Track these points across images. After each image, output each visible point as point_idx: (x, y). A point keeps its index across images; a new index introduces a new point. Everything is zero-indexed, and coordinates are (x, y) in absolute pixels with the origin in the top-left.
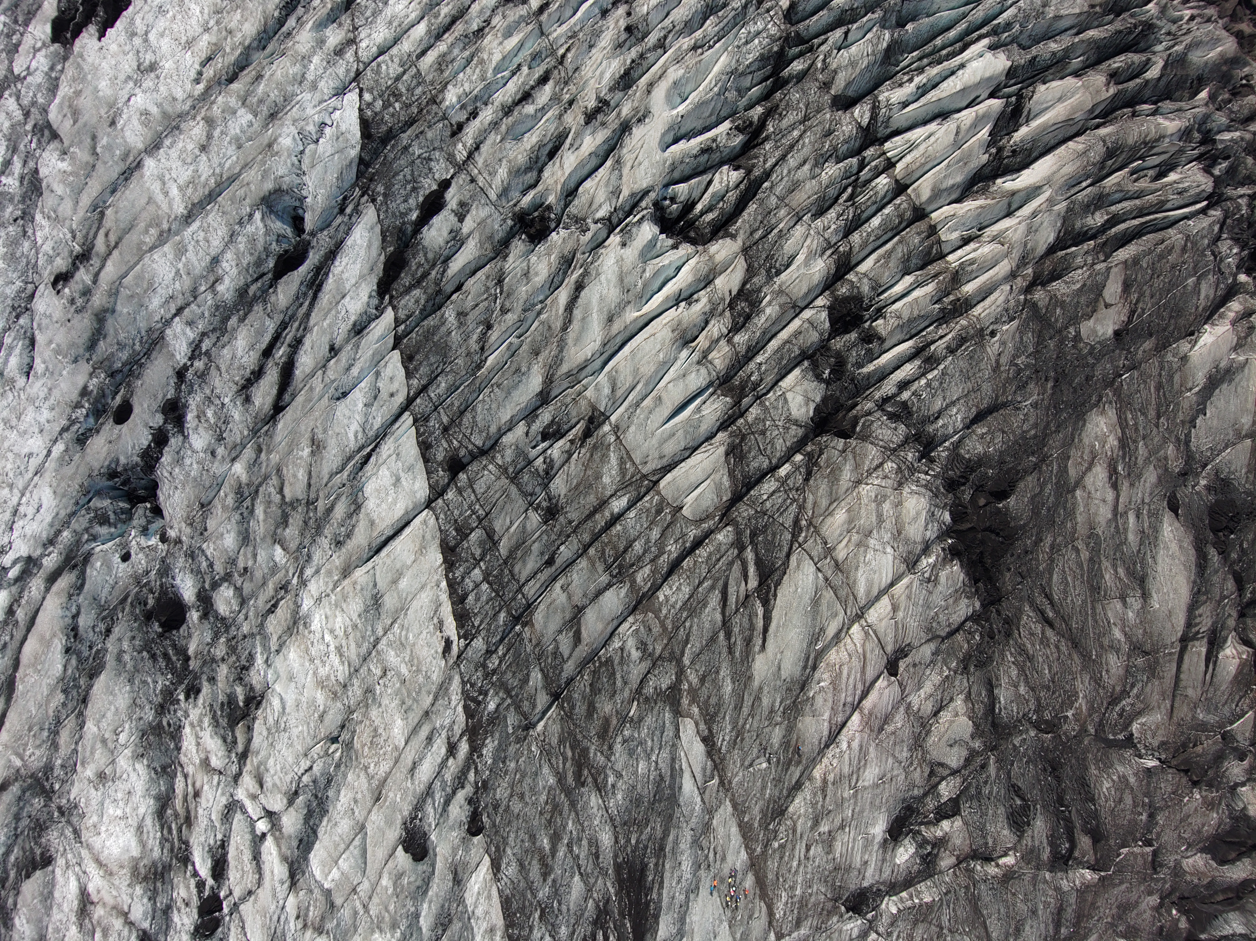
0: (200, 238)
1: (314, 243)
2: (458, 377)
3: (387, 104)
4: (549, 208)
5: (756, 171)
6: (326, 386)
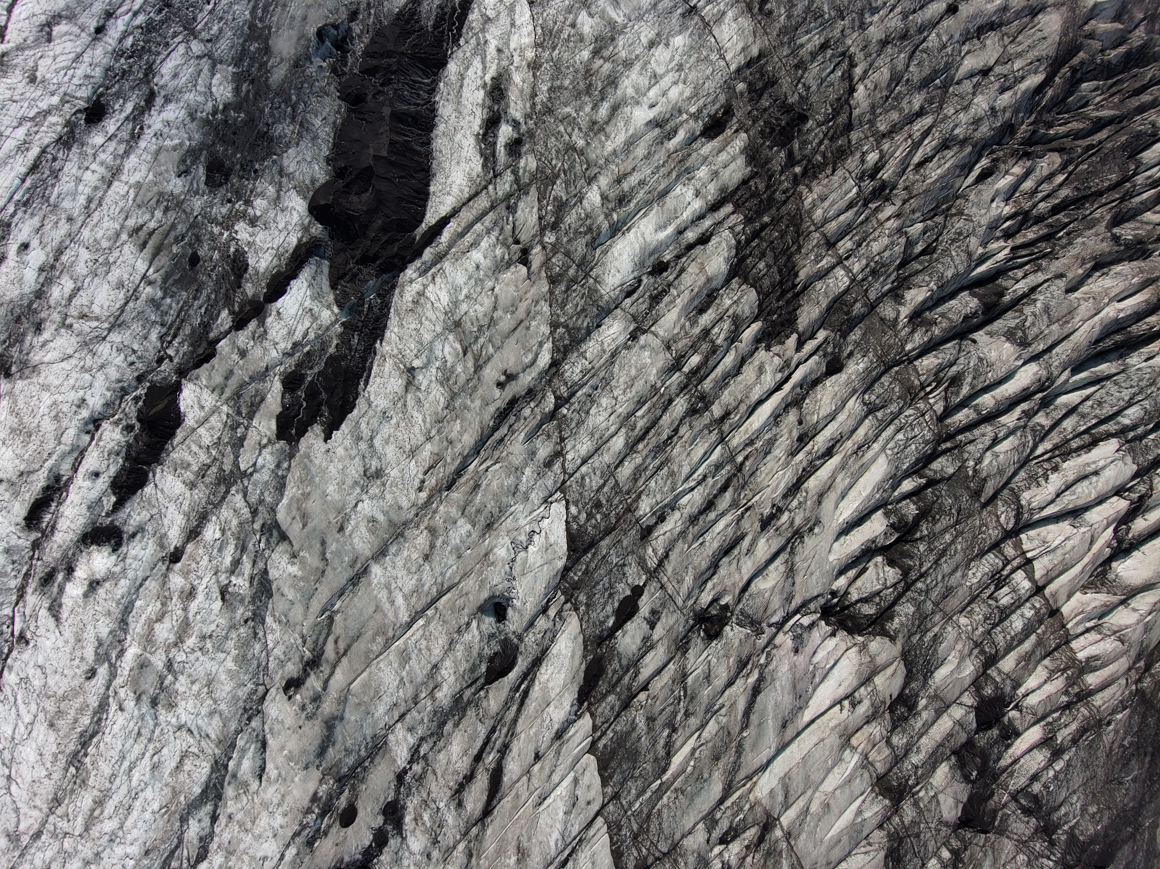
0: (423, 647)
1: (522, 648)
2: (647, 783)
3: (590, 516)
4: (726, 607)
5: (913, 575)
6: (531, 794)
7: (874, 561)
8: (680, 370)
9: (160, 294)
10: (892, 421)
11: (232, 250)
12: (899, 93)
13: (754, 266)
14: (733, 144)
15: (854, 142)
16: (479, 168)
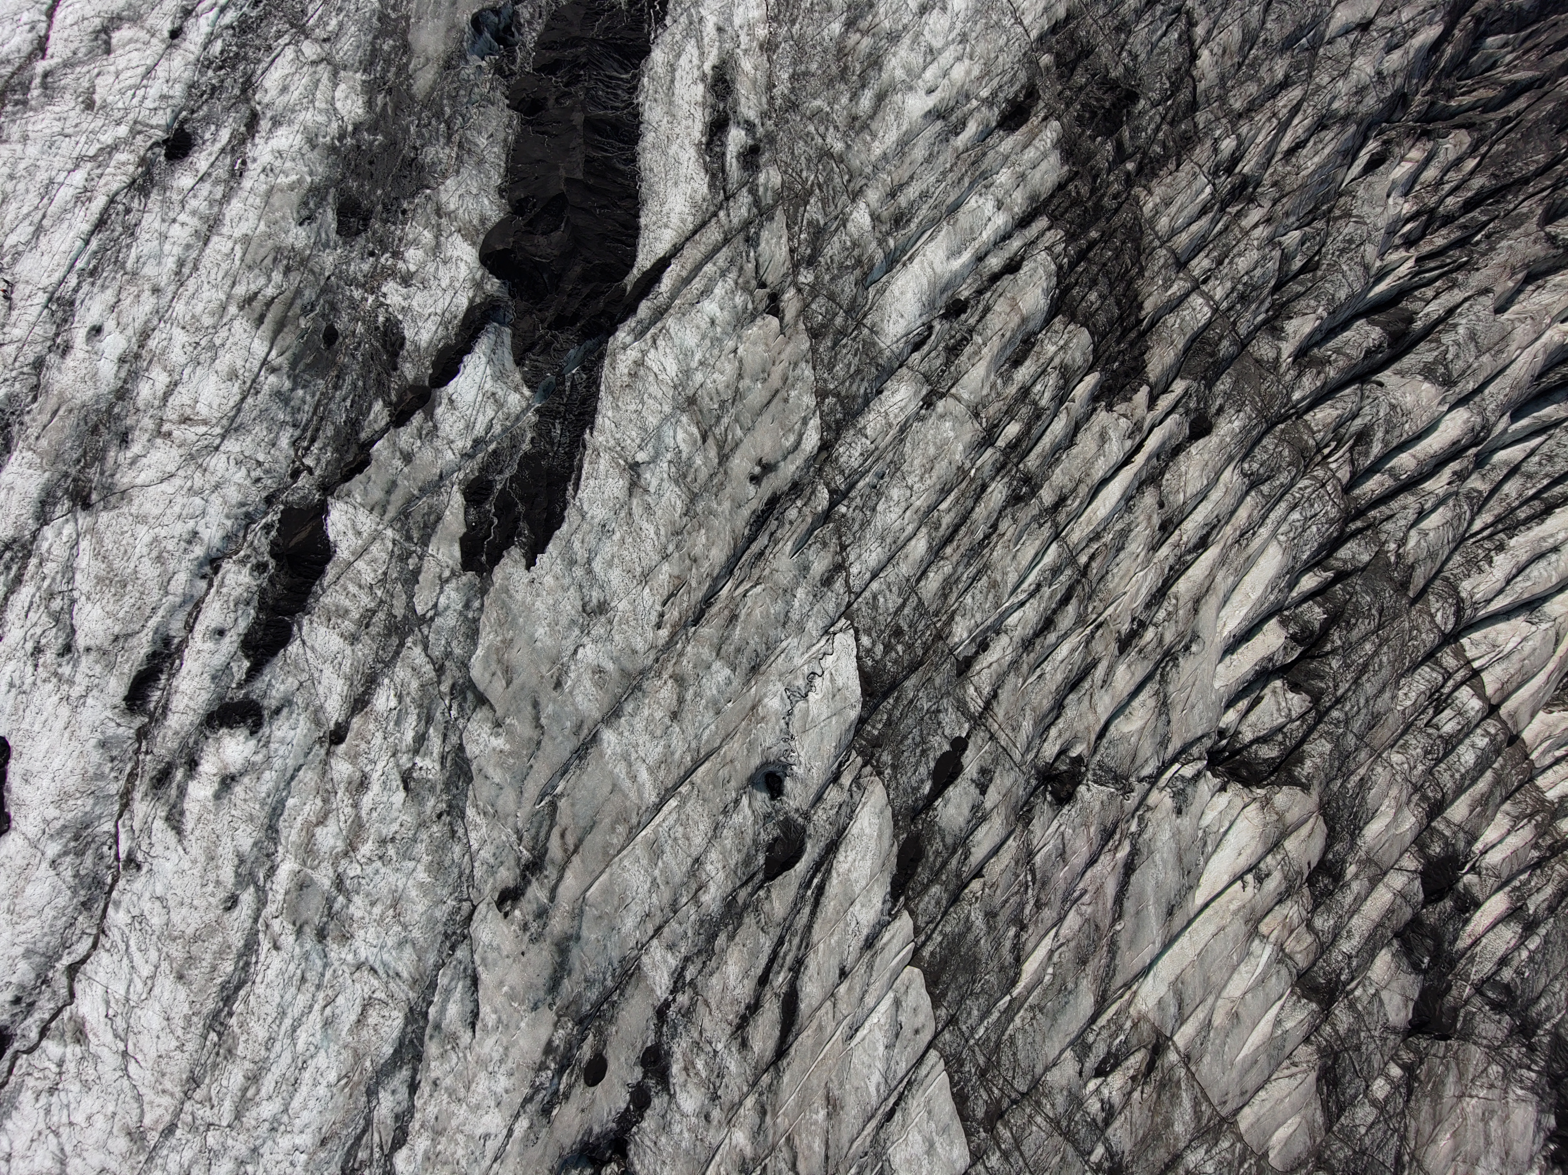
0: (679, 835)
1: (810, 830)
2: (992, 1000)
3: (888, 648)
4: (1079, 760)
5: (1327, 701)
6: (839, 1024)
7: (1271, 686)
8: (992, 445)
9: (288, 384)
10: (1282, 496)
11: (381, 319)
12: (1256, 58)
13: (1083, 298)
14: (1042, 135)
15: (1201, 126)
16: (705, 189)
